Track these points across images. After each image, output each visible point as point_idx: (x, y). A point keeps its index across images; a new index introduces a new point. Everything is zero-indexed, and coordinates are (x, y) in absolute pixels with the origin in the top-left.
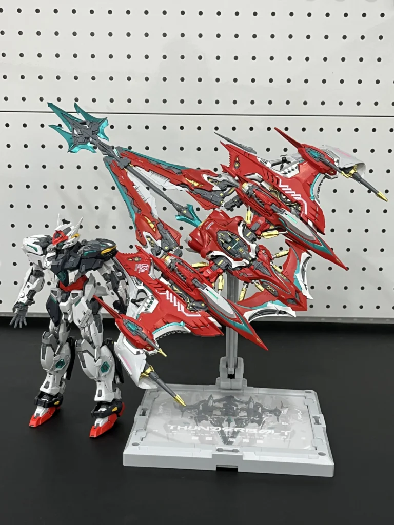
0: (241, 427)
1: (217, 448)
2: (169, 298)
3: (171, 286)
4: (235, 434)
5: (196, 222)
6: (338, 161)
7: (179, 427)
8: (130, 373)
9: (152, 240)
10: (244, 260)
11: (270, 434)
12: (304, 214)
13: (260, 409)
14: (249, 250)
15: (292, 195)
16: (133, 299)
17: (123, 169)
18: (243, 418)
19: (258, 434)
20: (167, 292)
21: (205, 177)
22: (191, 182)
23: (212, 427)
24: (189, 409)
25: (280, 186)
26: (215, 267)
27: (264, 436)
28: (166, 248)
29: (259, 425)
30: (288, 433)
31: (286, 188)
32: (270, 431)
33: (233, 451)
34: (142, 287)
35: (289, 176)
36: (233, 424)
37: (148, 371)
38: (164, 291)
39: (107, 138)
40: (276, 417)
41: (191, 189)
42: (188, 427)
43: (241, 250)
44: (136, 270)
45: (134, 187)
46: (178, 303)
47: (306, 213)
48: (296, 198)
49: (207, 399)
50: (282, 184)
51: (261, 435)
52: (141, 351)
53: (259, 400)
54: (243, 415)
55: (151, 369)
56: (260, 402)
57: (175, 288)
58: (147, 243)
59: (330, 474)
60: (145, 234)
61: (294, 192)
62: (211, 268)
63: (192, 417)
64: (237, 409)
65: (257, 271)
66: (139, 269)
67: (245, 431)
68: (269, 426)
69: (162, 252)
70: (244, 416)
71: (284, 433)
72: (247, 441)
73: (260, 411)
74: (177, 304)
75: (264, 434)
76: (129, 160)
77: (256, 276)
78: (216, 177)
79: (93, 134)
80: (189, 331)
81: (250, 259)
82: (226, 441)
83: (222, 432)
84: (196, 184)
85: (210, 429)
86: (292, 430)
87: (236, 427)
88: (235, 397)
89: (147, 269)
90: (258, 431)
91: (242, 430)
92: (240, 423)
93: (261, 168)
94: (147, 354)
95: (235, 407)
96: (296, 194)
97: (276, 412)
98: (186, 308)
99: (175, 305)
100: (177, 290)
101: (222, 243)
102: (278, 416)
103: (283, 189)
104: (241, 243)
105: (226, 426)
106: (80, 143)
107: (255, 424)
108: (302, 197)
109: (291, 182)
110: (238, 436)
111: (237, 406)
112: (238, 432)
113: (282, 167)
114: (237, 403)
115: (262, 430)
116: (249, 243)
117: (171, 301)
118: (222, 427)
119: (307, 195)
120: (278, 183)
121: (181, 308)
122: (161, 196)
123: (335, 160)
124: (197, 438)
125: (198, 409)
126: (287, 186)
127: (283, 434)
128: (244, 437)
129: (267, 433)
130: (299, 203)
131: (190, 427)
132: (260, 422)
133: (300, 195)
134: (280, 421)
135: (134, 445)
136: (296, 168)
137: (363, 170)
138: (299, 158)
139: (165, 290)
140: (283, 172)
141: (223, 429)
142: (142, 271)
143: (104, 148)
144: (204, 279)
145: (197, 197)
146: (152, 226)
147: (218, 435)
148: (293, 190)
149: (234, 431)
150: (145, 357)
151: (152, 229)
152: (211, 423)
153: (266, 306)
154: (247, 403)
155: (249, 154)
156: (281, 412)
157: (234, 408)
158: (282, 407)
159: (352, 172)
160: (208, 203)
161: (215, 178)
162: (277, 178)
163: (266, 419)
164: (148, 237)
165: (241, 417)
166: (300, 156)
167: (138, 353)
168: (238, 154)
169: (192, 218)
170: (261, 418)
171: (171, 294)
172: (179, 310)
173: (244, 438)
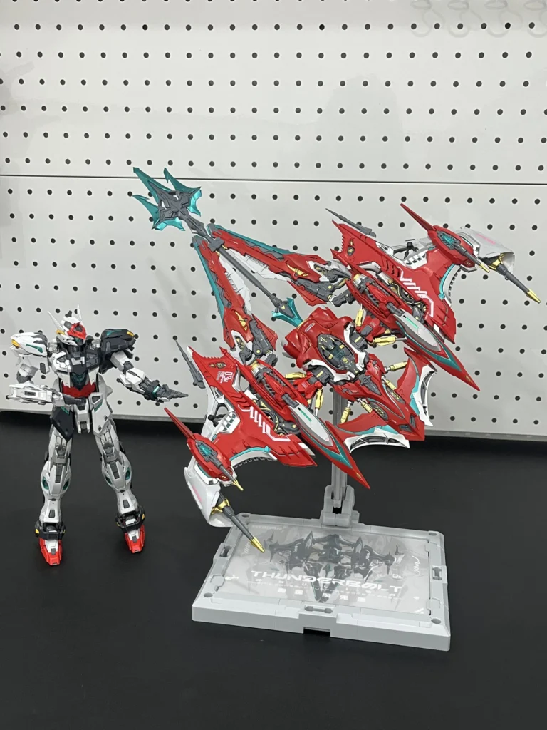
0: (341, 578)
1: (307, 605)
2: (254, 416)
3: (257, 401)
4: (332, 587)
5: (296, 321)
6: (478, 249)
7: (265, 574)
8: (201, 507)
9: (242, 341)
10: (349, 373)
11: (376, 589)
12: (429, 316)
13: (368, 554)
14: (356, 360)
15: (416, 292)
16: (210, 416)
17: (214, 251)
18: (345, 566)
19: (361, 588)
20: (252, 408)
21: (311, 264)
22: (293, 270)
23: (305, 576)
24: (281, 550)
25: (402, 279)
26: (312, 379)
27: (367, 591)
28: (258, 352)
29: (364, 577)
30: (399, 589)
31: (409, 283)
32: (376, 585)
33: (327, 611)
34: (222, 400)
35: (414, 266)
36: (332, 573)
37: (222, 505)
38: (248, 407)
39: (198, 213)
40: (386, 566)
41: (293, 279)
42: (276, 575)
43: (345, 360)
44: (217, 379)
45: (226, 274)
46: (264, 423)
47: (432, 315)
48: (420, 296)
49: (305, 538)
50: (404, 277)
51: (363, 591)
52: (215, 481)
53: (369, 542)
54: (345, 562)
55: (226, 503)
56: (370, 545)
57: (262, 404)
58: (235, 345)
59: (446, 648)
60: (234, 333)
61: (418, 288)
62: (308, 380)
63: (282, 562)
64: (340, 553)
65: (363, 387)
66: (221, 378)
67: (344, 583)
68: (376, 579)
69: (254, 356)
70: (347, 564)
71: (393, 589)
72: (345, 597)
73: (367, 557)
74: (262, 424)
75: (368, 589)
76: (222, 241)
77: (362, 393)
78: (325, 265)
79: (182, 207)
80: (275, 458)
81: (356, 372)
82: (320, 598)
83: (316, 584)
84: (300, 273)
85: (302, 579)
86: (403, 585)
87: (335, 578)
88: (340, 537)
89: (231, 378)
90: (361, 585)
91: (341, 582)
92: (340, 573)
93: (380, 255)
94: (221, 485)
95: (338, 551)
96: (421, 290)
97: (388, 560)
98: (273, 429)
99: (260, 425)
100: (265, 406)
101: (323, 351)
102: (389, 565)
103: (405, 284)
104: (346, 352)
105: (323, 576)
106: (167, 219)
107: (359, 575)
108: (428, 295)
109: (416, 275)
110: (336, 591)
111: (340, 549)
112: (337, 584)
113: (406, 254)
114: (341, 545)
115: (367, 584)
116: (356, 351)
117: (256, 421)
118: (317, 577)
119: (435, 291)
120: (399, 276)
121: (267, 430)
122: (257, 286)
123: (475, 248)
124: (283, 591)
125: (292, 550)
126: (410, 280)
127: (391, 591)
128: (342, 592)
129: (373, 588)
130: (424, 303)
131: (279, 575)
132: (365, 573)
133: (426, 292)
134: (390, 571)
135: (207, 595)
136: (423, 257)
137: (511, 261)
138: (428, 244)
139: (250, 406)
140: (406, 262)
141: (318, 580)
142: (225, 381)
143: (194, 225)
144: (297, 394)
145: (301, 289)
146: (243, 323)
147: (311, 588)
148: (417, 286)
149: (332, 584)
150: (219, 488)
151: (243, 328)
152: (305, 570)
153: (373, 432)
154: (354, 546)
155: (366, 237)
156: (393, 560)
157: (336, 551)
158: (397, 553)
159: (497, 263)
160: (313, 298)
161: (323, 266)
162: (398, 269)
163: (374, 569)
164: (237, 337)
165: (343, 564)
166: (431, 241)
167: (211, 483)
168: (353, 237)
169: (291, 315)
170: (367, 567)
171: (256, 412)
172: (264, 432)
173: (341, 594)
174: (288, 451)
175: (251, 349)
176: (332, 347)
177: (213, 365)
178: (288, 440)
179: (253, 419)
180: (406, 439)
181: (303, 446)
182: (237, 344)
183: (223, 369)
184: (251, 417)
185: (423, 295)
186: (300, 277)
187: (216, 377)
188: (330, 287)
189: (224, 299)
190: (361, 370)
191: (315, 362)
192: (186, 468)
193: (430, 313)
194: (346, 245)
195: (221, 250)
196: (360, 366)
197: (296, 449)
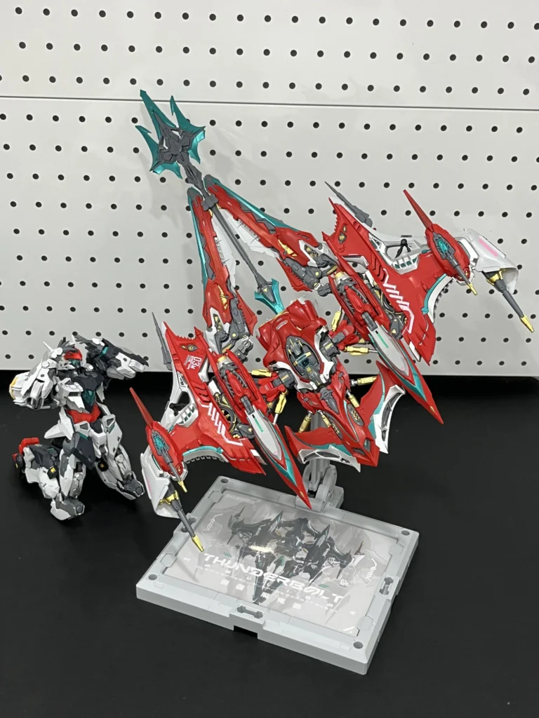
0: (288, 577)
1: (241, 604)
2: (212, 413)
3: (219, 395)
4: (276, 585)
5: (276, 308)
6: (475, 260)
7: (216, 559)
9: (219, 321)
10: (311, 383)
11: (316, 595)
12: (407, 332)
13: (328, 550)
14: (321, 371)
15: (398, 302)
16: (172, 404)
17: (208, 210)
18: (298, 561)
19: (302, 592)
20: (211, 404)
21: (302, 244)
22: (284, 246)
23: (254, 568)
24: (243, 531)
25: (385, 285)
26: (277, 382)
27: (307, 597)
28: (234, 335)
29: (311, 578)
30: (340, 599)
31: (392, 290)
32: (319, 590)
33: (258, 615)
34: (186, 389)
35: (402, 271)
36: (281, 569)
37: (171, 498)
39: (198, 160)
40: (339, 568)
41: (281, 257)
42: (226, 562)
43: (308, 369)
44: (185, 364)
45: (216, 239)
46: (220, 422)
47: (410, 331)
48: (401, 307)
49: (272, 520)
50: (388, 283)
51: (303, 595)
52: (167, 474)
53: (335, 534)
54: (300, 557)
55: (175, 496)
56: (334, 538)
57: (224, 400)
58: (211, 325)
59: (363, 672)
60: (212, 311)
61: (401, 298)
62: (272, 382)
63: (238, 547)
64: (300, 544)
66: (189, 363)
67: (288, 583)
68: (323, 583)
70: (301, 559)
71: (334, 597)
72: (282, 601)
73: (325, 554)
74: (218, 424)
75: (309, 594)
78: (315, 247)
79: (183, 150)
80: (227, 461)
81: (319, 384)
82: (258, 599)
83: (261, 579)
84: (289, 251)
85: (250, 571)
86: (346, 595)
87: (282, 575)
88: (309, 522)
89: (199, 365)
90: (304, 588)
91: (286, 581)
92: (289, 572)
93: (369, 249)
95: (299, 540)
96: (404, 300)
97: (344, 559)
98: (229, 430)
99: (216, 424)
102: (343, 566)
103: (388, 291)
104: (312, 359)
105: (271, 571)
107: (308, 575)
108: (410, 307)
110: (276, 592)
111: (302, 538)
112: (281, 583)
114: (305, 533)
115: (311, 587)
116: (324, 359)
117: (213, 419)
118: (265, 571)
120: (383, 280)
121: (222, 430)
122: (244, 259)
123: (471, 259)
124: (226, 583)
125: (254, 533)
126: (394, 287)
127: (331, 600)
128: (282, 593)
129: (314, 594)
130: (405, 315)
131: (229, 562)
132: (314, 574)
133: (408, 304)
134: (341, 576)
135: (152, 578)
136: (414, 261)
137: (514, 276)
139: (209, 402)
140: (396, 263)
141: (265, 575)
142: (193, 367)
143: (193, 175)
146: (224, 300)
147: (254, 584)
148: (400, 295)
149: (276, 581)
150: (168, 482)
151: (223, 306)
152: (257, 561)
153: (327, 448)
154: (318, 536)
156: (350, 560)
157: (297, 540)
158: (358, 552)
159: (495, 278)
162: (384, 271)
163: (326, 570)
164: (215, 315)
165: (297, 559)
167: (161, 476)
168: (348, 222)
169: (272, 300)
170: (320, 566)
171: (215, 409)
172: (218, 432)
173: (280, 596)
174: (239, 455)
175: (227, 332)
176: (298, 353)
177: (184, 347)
178: (241, 444)
179: (210, 417)
180: (358, 462)
181: (255, 453)
182: (213, 324)
183: (192, 353)
184: (209, 414)
185: (405, 306)
186: (289, 257)
187: (185, 360)
188: (317, 274)
189: (209, 269)
190: (324, 381)
191: (280, 365)
192: (142, 455)
193: (408, 328)
194: (339, 231)
195: (214, 209)
196: (324, 377)
197: (246, 455)
